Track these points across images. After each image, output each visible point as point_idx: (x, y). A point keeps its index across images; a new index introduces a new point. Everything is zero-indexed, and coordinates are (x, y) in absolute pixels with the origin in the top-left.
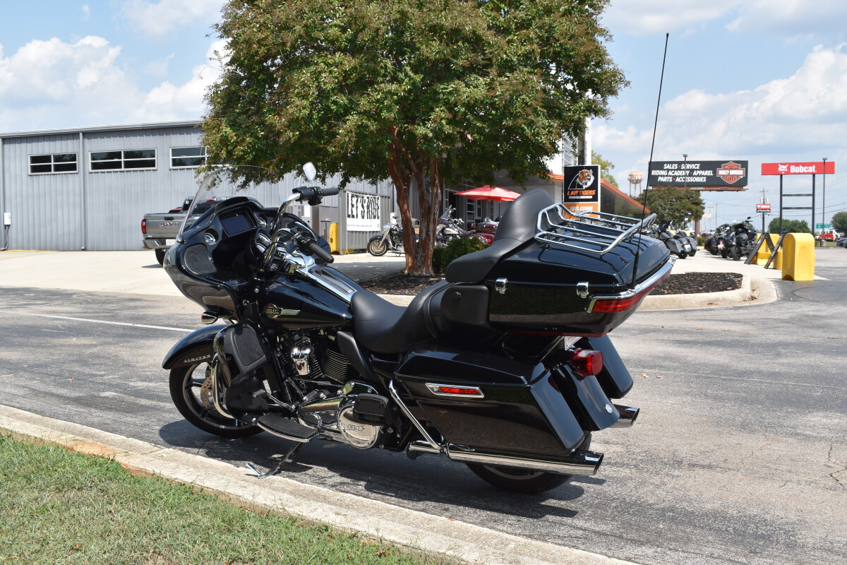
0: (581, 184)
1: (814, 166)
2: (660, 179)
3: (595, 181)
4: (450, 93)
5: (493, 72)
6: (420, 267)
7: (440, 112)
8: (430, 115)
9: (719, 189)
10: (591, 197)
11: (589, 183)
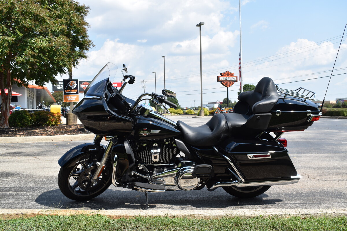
0: (71, 87)
1: (117, 84)
2: (58, 88)
3: (77, 86)
4: (33, 43)
5: (50, 36)
6: (3, 124)
7: (28, 51)
8: (24, 52)
9: (82, 92)
10: (76, 93)
11: (75, 87)
